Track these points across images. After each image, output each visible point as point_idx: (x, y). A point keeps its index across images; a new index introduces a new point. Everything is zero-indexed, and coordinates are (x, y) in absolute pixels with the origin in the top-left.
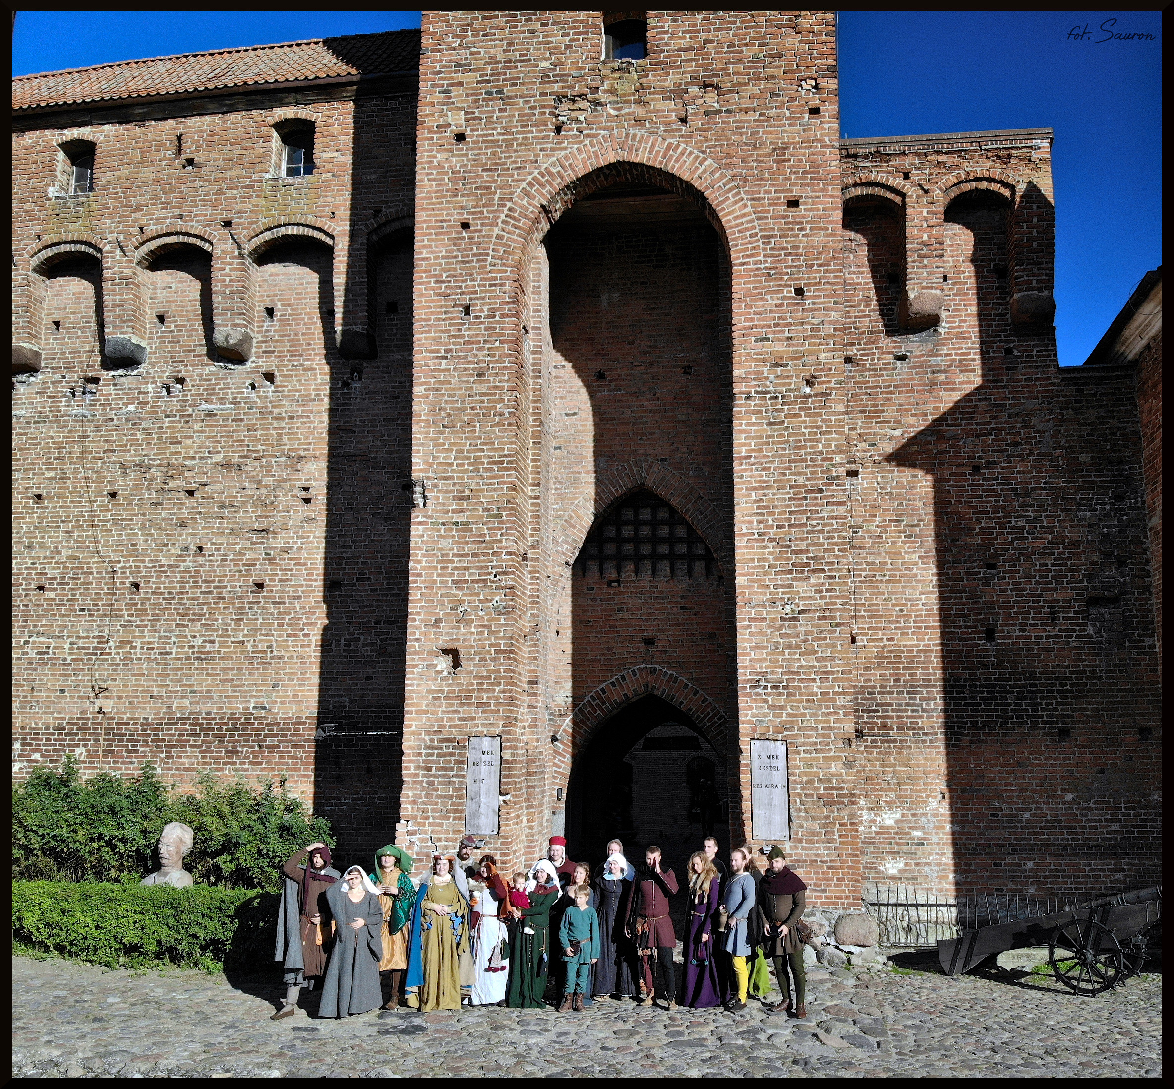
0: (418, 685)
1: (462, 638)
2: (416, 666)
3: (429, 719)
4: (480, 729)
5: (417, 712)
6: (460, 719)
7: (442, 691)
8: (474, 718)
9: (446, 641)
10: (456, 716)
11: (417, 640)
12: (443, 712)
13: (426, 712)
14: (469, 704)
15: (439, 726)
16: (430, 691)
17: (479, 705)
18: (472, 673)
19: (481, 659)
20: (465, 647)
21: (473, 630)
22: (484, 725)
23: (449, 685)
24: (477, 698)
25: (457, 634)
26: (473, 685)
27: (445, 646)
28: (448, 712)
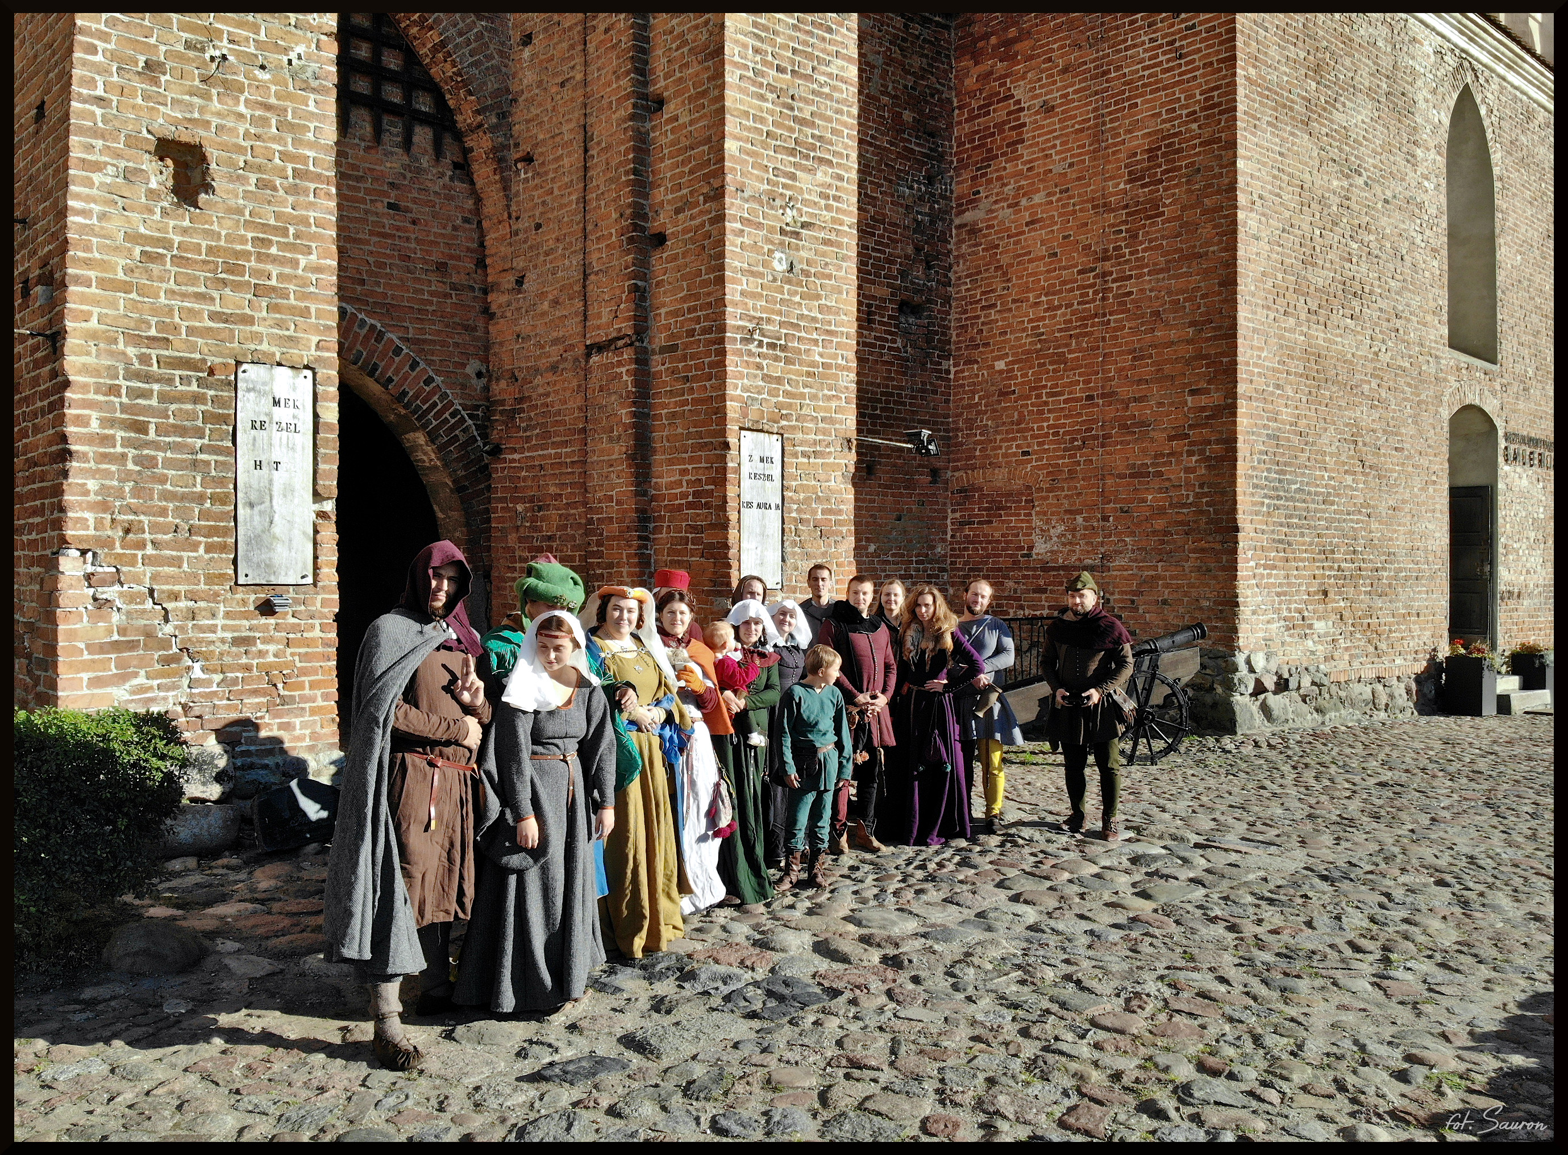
0: (103, 216)
1: (215, 121)
2: (98, 167)
3: (134, 305)
4: (264, 347)
5: (102, 283)
6: (213, 316)
7: (167, 244)
8: (249, 320)
9: (176, 122)
10: (206, 307)
11: (100, 100)
12: (171, 293)
13: (126, 287)
14: (237, 286)
15: (161, 326)
16: (134, 238)
17: (258, 291)
18: (240, 211)
19: (261, 184)
20: (224, 147)
21: (242, 108)
22: (272, 339)
23: (185, 231)
24: (255, 273)
25: (202, 110)
26: (243, 240)
27: (169, 132)
28: (184, 296)
